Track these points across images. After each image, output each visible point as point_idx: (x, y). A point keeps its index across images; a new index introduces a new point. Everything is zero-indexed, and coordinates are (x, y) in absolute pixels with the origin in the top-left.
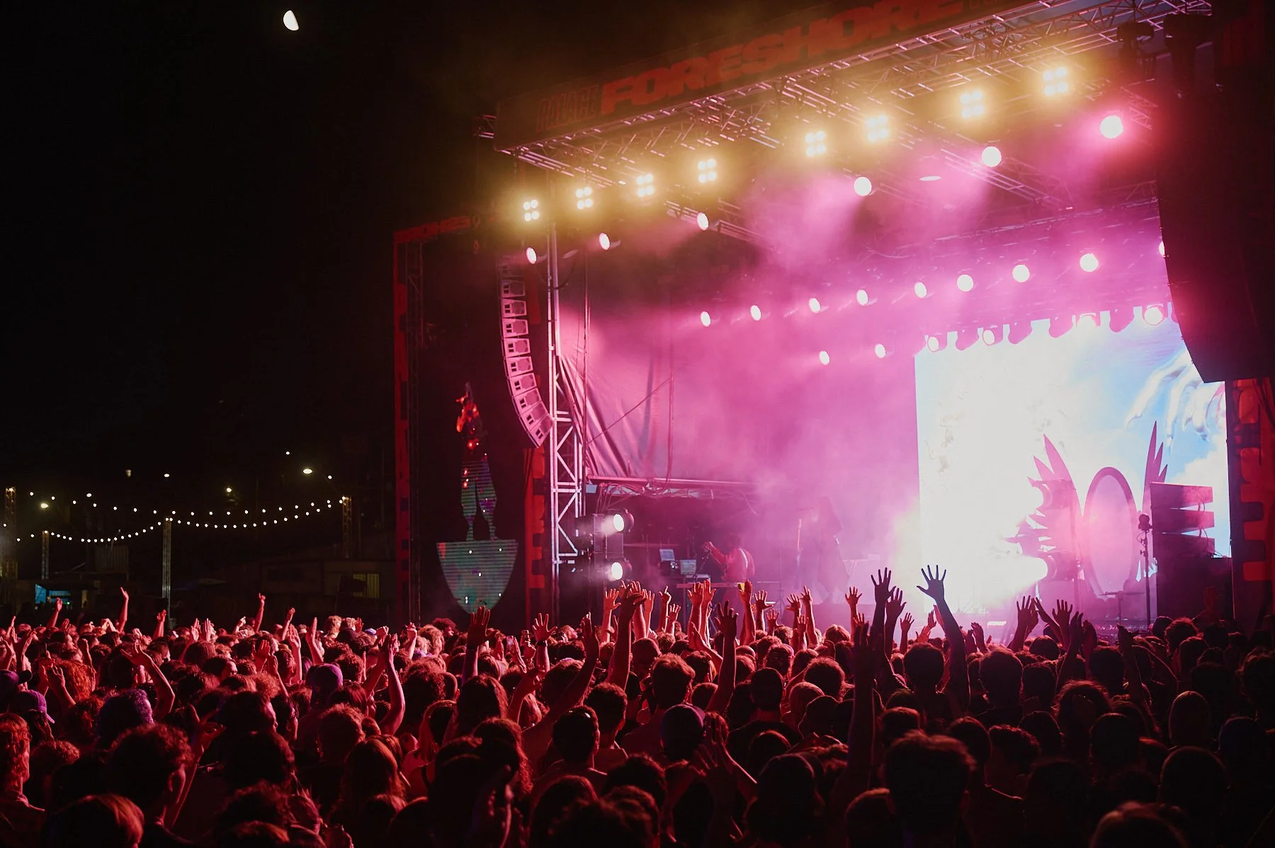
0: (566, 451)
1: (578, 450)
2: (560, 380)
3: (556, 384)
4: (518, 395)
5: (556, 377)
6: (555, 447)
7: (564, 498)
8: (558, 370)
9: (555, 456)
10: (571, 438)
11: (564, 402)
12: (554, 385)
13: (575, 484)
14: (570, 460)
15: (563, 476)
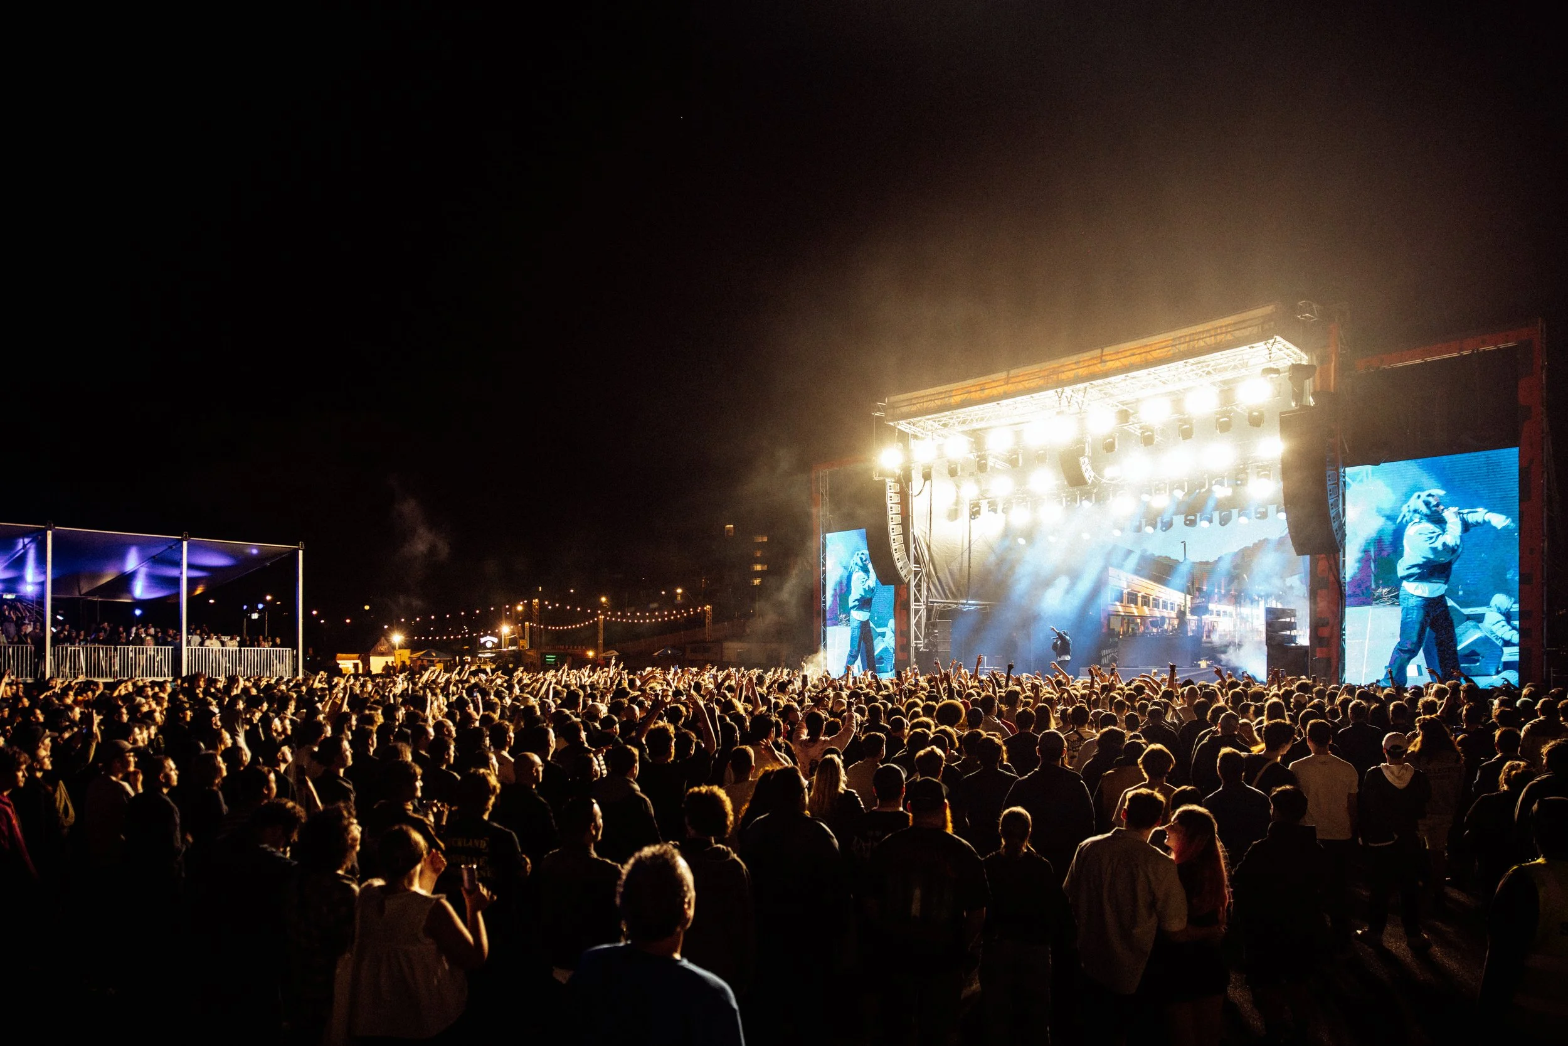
0: (918, 586)
1: (924, 586)
2: (915, 548)
3: (914, 550)
4: (896, 556)
5: (914, 546)
6: (913, 584)
7: (917, 612)
8: (915, 542)
9: (913, 589)
10: (920, 580)
11: (917, 561)
12: (912, 551)
13: (922, 604)
14: (919, 591)
15: (917, 600)
